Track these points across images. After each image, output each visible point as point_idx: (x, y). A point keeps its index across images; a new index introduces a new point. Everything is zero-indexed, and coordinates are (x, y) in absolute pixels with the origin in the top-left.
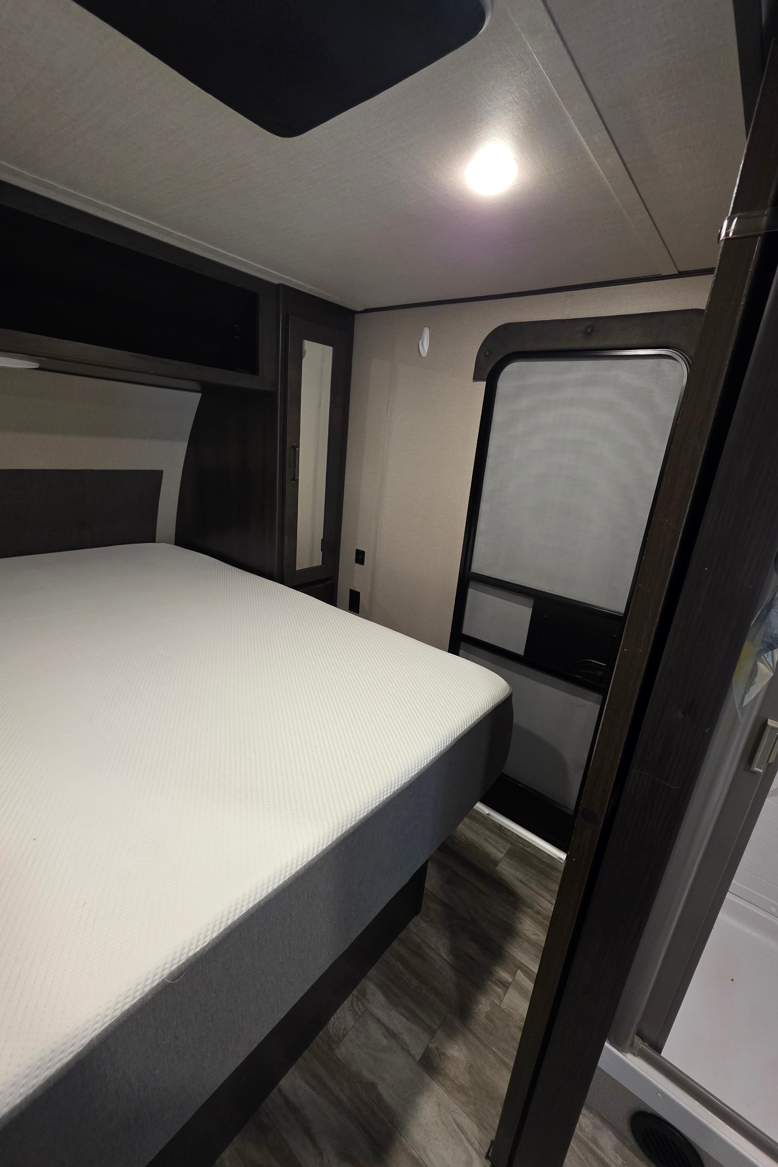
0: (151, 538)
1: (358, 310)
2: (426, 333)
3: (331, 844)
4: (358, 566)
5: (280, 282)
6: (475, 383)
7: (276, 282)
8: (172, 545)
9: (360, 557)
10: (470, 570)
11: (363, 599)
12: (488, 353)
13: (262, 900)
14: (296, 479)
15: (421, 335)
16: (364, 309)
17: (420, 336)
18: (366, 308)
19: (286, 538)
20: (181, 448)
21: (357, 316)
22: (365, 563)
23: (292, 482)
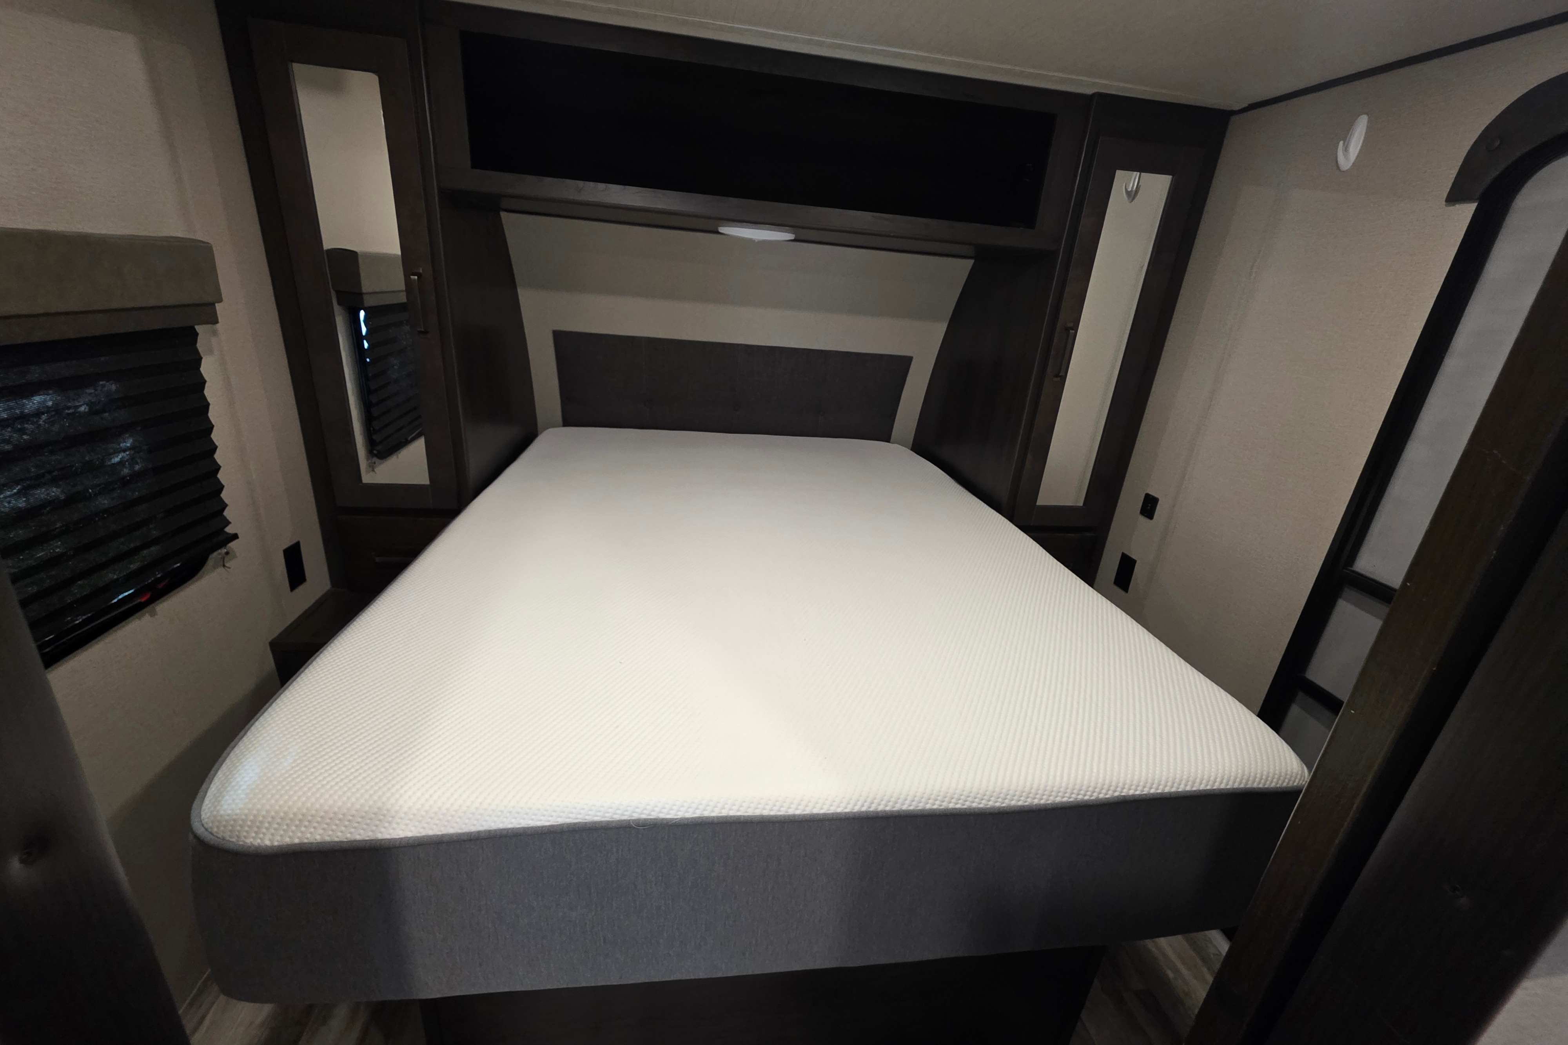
0: (886, 437)
1: (1237, 108)
2: (1361, 127)
3: (848, 813)
4: (1142, 520)
5: (1093, 92)
6: (1452, 208)
7: (1089, 91)
8: (908, 450)
9: (1149, 506)
10: (1351, 566)
11: (1139, 572)
12: (1497, 143)
13: (744, 816)
14: (1060, 374)
15: (1348, 130)
16: (1247, 105)
17: (1345, 134)
18: (1249, 103)
19: (1029, 457)
20: (939, 330)
21: (1234, 119)
22: (1155, 517)
23: (1055, 379)
